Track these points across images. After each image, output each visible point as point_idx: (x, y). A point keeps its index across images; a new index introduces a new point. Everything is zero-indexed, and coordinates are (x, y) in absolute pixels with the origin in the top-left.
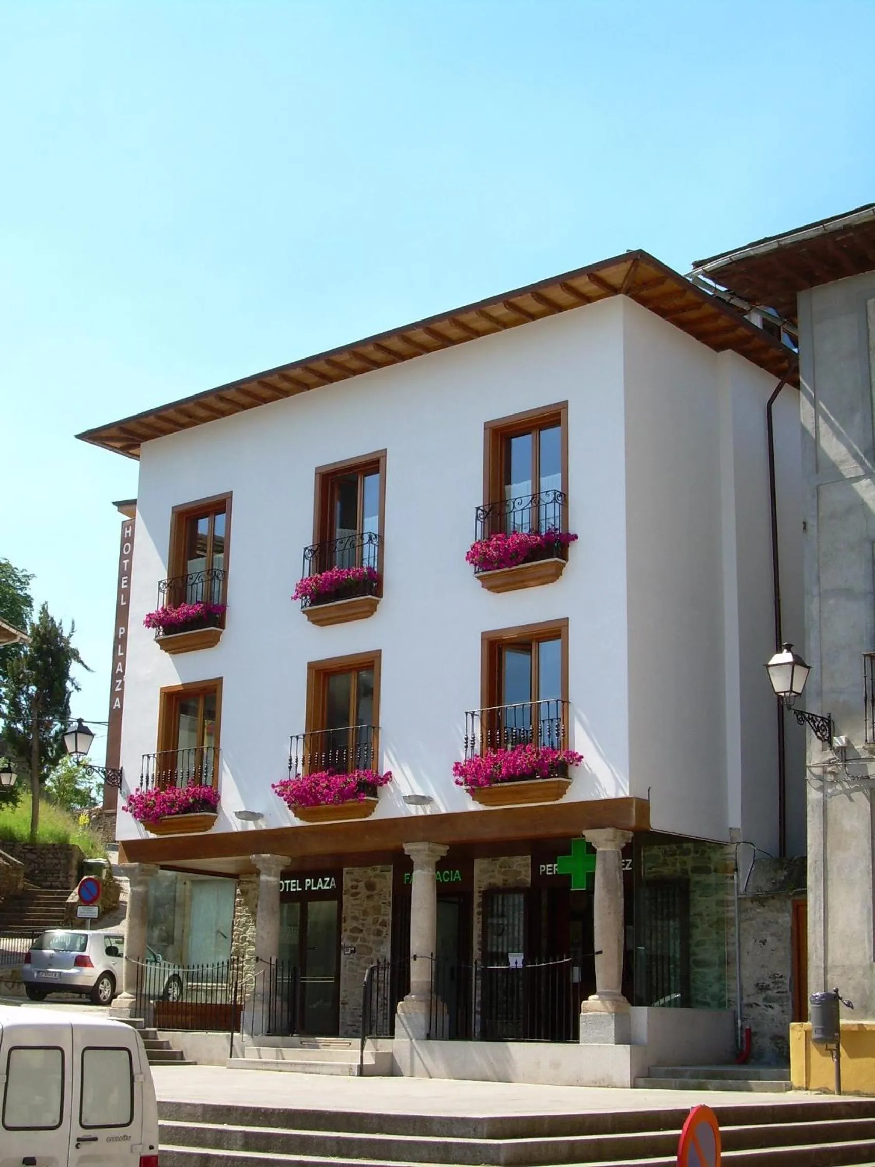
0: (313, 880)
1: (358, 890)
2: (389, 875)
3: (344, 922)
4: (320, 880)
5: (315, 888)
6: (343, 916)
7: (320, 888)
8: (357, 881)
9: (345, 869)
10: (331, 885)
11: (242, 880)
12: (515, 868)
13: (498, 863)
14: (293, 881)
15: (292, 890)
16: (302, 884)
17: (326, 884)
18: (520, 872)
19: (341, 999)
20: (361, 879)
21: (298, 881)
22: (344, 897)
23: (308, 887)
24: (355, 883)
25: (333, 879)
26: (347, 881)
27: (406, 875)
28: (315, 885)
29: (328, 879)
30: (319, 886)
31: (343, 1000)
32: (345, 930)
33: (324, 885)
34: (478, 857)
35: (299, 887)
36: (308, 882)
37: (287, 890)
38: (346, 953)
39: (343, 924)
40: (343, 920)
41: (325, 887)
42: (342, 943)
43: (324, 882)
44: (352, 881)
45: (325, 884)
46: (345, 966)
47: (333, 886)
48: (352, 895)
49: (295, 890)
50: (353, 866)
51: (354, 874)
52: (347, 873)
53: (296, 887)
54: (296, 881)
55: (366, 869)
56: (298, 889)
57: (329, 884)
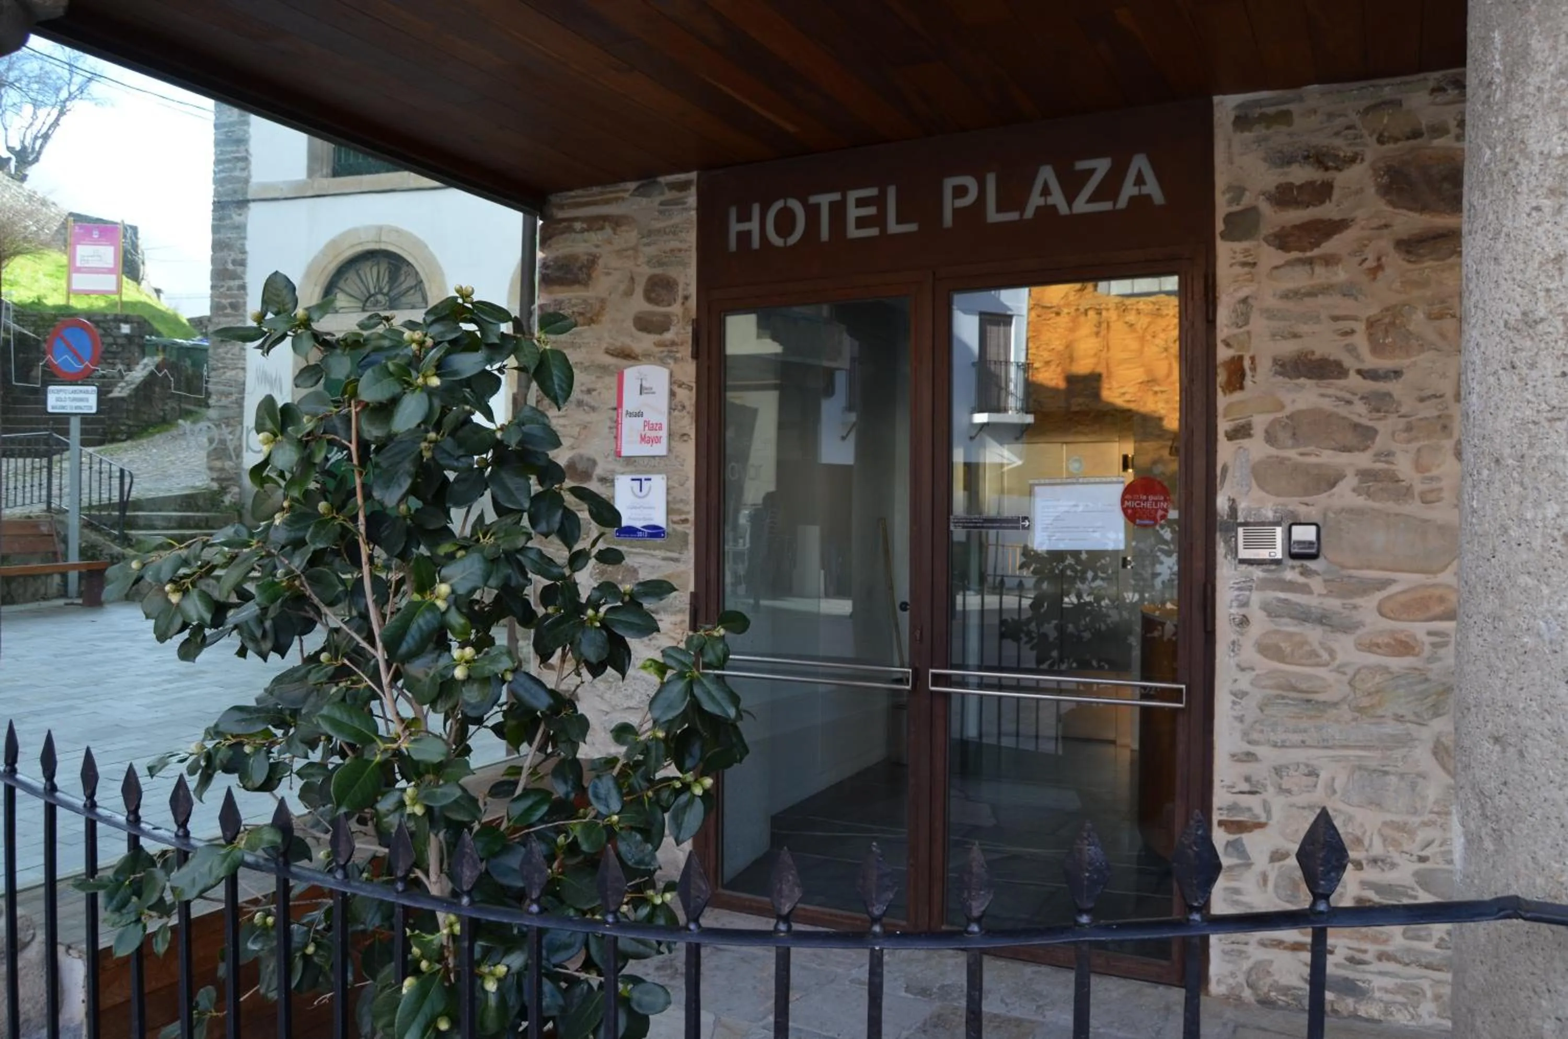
0: (991, 181)
1: (1328, 211)
4: (1047, 174)
6: (1223, 354)
7: (1048, 210)
8: (1319, 158)
9: (1228, 105)
10: (1126, 192)
11: (561, 215)
15: (853, 232)
16: (920, 203)
17: (1090, 186)
19: (1221, 798)
20: (1346, 151)
21: (892, 192)
22: (1224, 250)
23: (960, 215)
24: (1301, 174)
25: (1138, 164)
26: (1244, 168)
29: (1102, 166)
30: (1036, 200)
31: (1233, 808)
32: (1241, 432)
33: (1070, 199)
35: (900, 220)
36: (960, 193)
37: (825, 234)
38: (1244, 554)
39: (1222, 400)
40: (1221, 377)
41: (1081, 205)
42: (1222, 503)
43: (1074, 185)
44: (1280, 162)
46: (1244, 621)
47: (1135, 199)
48: (1282, 240)
49: (873, 232)
50: (1294, 81)
51: (1299, 123)
52: (1242, 121)
53: (880, 220)
54: (872, 192)
55: (1387, 89)
56: (894, 228)
57: (1108, 189)
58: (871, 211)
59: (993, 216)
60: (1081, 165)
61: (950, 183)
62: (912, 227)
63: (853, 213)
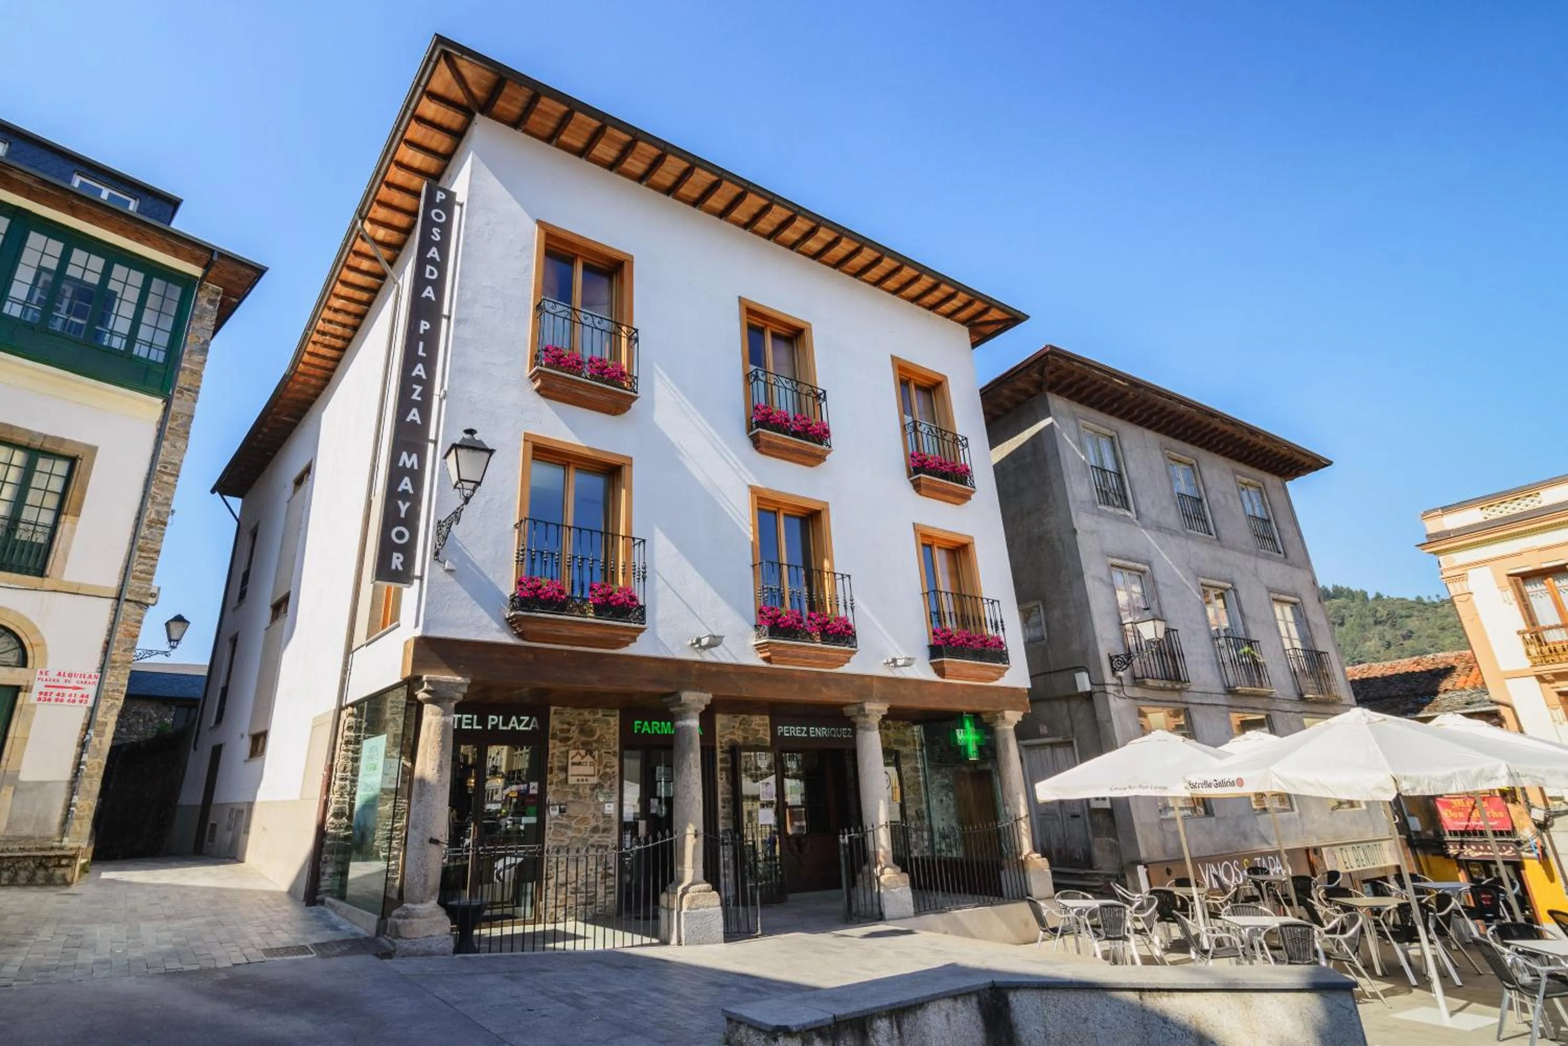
0: (501, 717)
1: (569, 735)
2: (614, 721)
3: (551, 773)
4: (514, 718)
5: (505, 728)
6: (548, 764)
7: (513, 728)
8: (569, 724)
9: (553, 709)
10: (532, 726)
12: (753, 726)
13: (738, 720)
14: (465, 716)
15: (464, 727)
16: (483, 721)
17: (524, 723)
18: (759, 730)
20: (574, 722)
21: (475, 717)
22: (550, 741)
23: (492, 726)
24: (565, 726)
25: (534, 719)
26: (555, 723)
27: (637, 722)
28: (506, 723)
29: (527, 718)
30: (511, 725)
32: (551, 784)
33: (519, 725)
34: (720, 712)
35: (478, 725)
36: (493, 720)
38: (552, 811)
39: (548, 776)
40: (548, 771)
41: (522, 728)
42: (547, 799)
43: (520, 722)
44: (562, 723)
45: (521, 724)
46: (552, 828)
47: (533, 728)
48: (561, 741)
49: (470, 727)
50: (565, 706)
51: (566, 715)
52: (555, 713)
53: (471, 724)
54: (470, 716)
55: (582, 711)
56: (475, 727)
57: (527, 725)
58: (469, 721)
59: (501, 727)
60: (522, 718)
61: (491, 717)
62: (480, 727)
63: (464, 721)
